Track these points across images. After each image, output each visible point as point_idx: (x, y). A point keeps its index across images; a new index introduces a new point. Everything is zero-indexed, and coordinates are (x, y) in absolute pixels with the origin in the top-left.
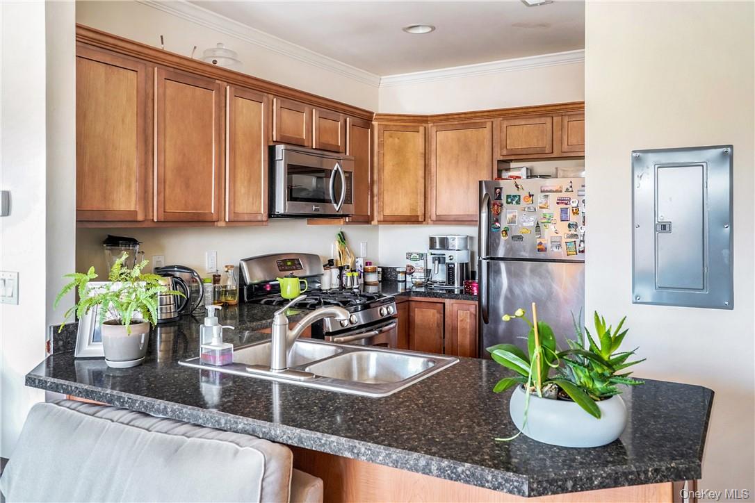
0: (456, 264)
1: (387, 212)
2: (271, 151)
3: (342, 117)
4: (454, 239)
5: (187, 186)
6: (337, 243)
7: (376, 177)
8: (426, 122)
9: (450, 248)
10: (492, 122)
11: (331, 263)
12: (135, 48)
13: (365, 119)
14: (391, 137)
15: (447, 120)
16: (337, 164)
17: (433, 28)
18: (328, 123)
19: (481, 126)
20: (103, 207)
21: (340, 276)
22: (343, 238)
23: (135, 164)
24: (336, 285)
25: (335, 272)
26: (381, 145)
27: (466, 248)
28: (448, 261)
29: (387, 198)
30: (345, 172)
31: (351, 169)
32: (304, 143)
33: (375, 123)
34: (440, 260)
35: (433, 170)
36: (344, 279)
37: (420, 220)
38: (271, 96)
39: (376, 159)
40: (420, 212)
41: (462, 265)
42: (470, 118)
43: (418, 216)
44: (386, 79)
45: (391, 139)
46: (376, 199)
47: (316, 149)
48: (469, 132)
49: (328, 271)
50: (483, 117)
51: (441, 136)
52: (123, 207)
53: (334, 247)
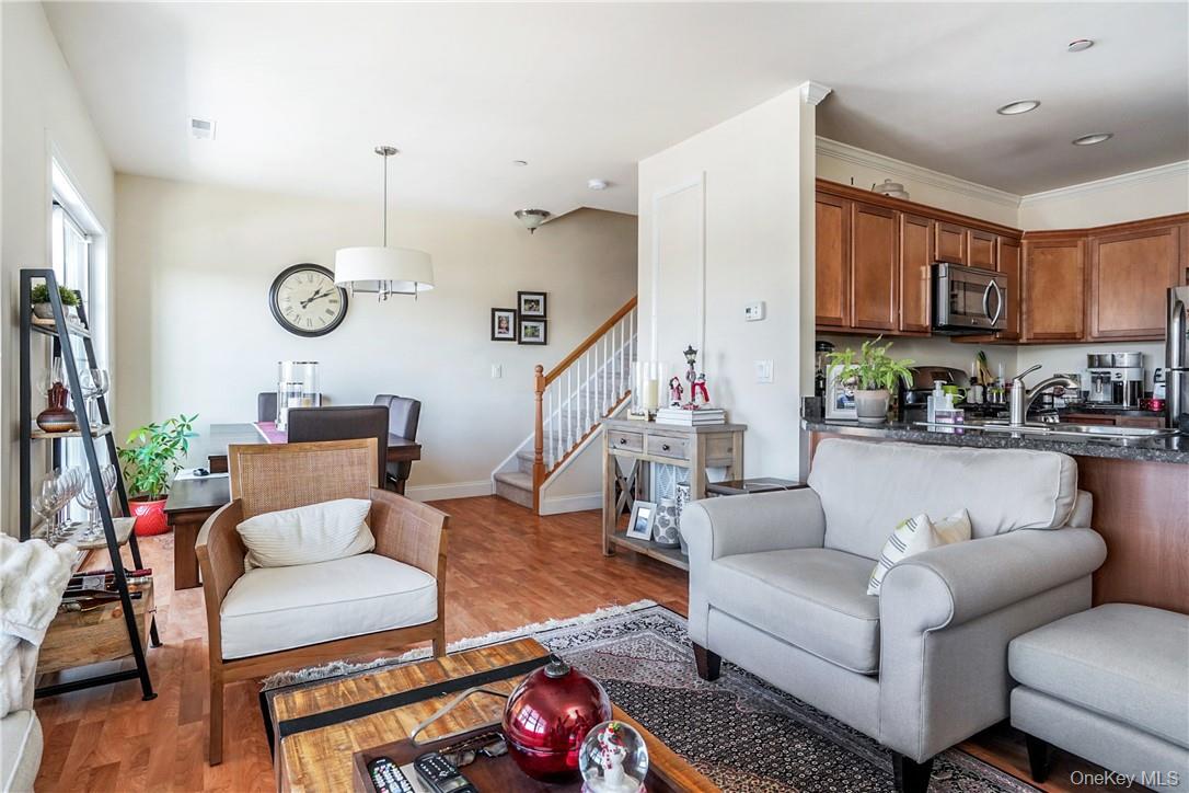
0: (1125, 383)
1: (1038, 330)
2: (935, 270)
3: (993, 237)
4: (1122, 356)
6: (978, 363)
7: (1024, 295)
8: (1087, 236)
9: (1117, 365)
10: (1179, 227)
11: (974, 381)
12: (841, 189)
13: (1013, 237)
14: (1043, 254)
15: (1116, 231)
16: (992, 282)
17: (1110, 136)
18: (981, 243)
19: (1166, 233)
21: (984, 393)
22: (983, 358)
23: (840, 280)
24: (979, 399)
25: (979, 389)
26: (1030, 263)
27: (1138, 366)
28: (1114, 378)
29: (1037, 315)
30: (1000, 288)
31: (1005, 286)
32: (961, 261)
33: (1024, 241)
34: (1106, 380)
35: (1094, 284)
36: (988, 396)
37: (1078, 336)
38: (933, 221)
39: (1024, 277)
40: (1077, 328)
41: (1133, 383)
42: (1147, 226)
43: (1075, 334)
44: (1027, 199)
45: (1042, 257)
46: (1024, 317)
47: (971, 266)
48: (1145, 241)
49: (973, 388)
50: (1165, 223)
51: (1105, 249)
52: (834, 315)
53: (976, 365)
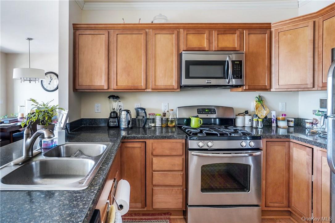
1: (282, 83)
3: (238, 31)
5: (129, 75)
6: (255, 102)
8: (315, 17)
11: (246, 113)
12: (103, 26)
13: (262, 29)
14: (284, 35)
20: (90, 84)
25: (248, 118)
30: (234, 61)
31: (242, 59)
32: (205, 49)
33: (273, 29)
38: (182, 30)
40: (309, 82)
43: (307, 84)
45: (284, 37)
47: (214, 51)
49: (243, 117)
51: (327, 23)
52: (99, 84)
